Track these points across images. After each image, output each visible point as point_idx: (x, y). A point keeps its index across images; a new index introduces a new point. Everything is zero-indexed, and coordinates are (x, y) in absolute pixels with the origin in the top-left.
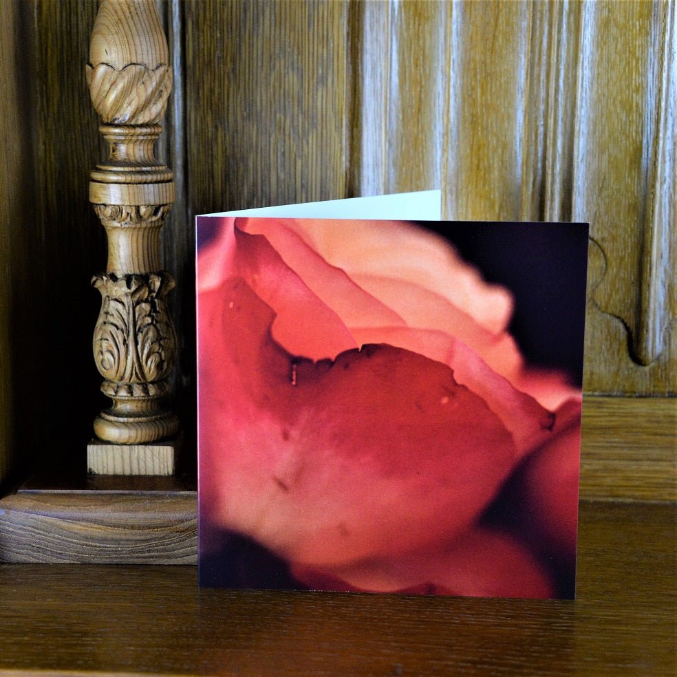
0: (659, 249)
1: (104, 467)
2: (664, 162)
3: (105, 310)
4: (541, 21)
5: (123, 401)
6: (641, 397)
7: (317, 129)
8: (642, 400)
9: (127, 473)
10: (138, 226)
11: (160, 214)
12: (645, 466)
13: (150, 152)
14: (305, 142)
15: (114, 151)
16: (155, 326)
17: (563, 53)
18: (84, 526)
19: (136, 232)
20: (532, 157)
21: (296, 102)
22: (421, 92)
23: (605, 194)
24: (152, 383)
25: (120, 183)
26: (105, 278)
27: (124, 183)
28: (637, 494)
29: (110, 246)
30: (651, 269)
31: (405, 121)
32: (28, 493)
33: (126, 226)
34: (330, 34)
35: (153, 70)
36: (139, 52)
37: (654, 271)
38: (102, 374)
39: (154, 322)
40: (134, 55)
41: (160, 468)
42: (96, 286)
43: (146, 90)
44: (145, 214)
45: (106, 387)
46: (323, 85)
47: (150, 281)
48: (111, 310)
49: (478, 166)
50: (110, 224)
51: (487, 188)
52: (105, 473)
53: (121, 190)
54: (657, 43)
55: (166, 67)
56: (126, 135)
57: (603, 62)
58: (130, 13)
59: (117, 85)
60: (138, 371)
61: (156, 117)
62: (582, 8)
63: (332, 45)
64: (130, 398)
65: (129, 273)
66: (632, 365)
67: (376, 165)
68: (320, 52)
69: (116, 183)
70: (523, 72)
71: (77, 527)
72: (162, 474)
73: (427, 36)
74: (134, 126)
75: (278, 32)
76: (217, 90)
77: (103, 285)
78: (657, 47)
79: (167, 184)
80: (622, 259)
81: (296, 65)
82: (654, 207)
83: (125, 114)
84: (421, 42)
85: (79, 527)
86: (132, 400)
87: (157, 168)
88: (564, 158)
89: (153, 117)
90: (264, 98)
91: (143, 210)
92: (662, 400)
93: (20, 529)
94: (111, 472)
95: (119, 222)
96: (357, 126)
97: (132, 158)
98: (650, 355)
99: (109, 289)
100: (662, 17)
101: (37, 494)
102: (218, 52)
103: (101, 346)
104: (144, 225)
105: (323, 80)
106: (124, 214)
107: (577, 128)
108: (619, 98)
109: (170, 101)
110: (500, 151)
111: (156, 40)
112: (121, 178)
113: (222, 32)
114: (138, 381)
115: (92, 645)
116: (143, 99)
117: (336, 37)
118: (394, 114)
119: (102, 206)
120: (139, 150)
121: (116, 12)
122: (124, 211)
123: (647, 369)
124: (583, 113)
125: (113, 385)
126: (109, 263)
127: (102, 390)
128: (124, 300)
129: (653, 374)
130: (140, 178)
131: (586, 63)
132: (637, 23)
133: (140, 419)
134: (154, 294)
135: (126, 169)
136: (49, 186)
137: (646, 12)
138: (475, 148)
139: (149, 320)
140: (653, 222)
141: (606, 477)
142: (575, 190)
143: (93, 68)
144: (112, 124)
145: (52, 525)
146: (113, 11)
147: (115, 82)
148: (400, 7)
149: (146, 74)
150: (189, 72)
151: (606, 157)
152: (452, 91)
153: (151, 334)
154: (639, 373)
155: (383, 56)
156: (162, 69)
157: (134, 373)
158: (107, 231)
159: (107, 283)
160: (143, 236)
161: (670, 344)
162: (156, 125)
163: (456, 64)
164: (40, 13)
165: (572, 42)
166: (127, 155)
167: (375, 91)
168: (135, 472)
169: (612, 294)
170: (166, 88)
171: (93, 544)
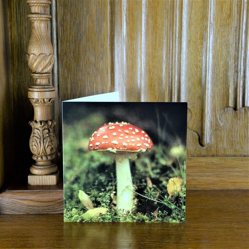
0: (208, 110)
1: (33, 183)
2: (208, 83)
3: (33, 132)
4: (170, 40)
5: (39, 161)
6: (203, 156)
7: (100, 74)
8: (203, 157)
9: (41, 184)
10: (44, 105)
11: (51, 101)
12: (205, 178)
13: (48, 82)
14: (96, 78)
15: (36, 81)
16: (50, 137)
17: (177, 50)
18: (28, 202)
19: (43, 107)
20: (168, 82)
21: (93, 65)
22: (133, 62)
23: (190, 93)
24: (49, 155)
25: (38, 92)
26: (33, 122)
27: (39, 91)
28: (203, 187)
29: (35, 112)
30: (205, 116)
31: (128, 71)
32: (9, 192)
33: (40, 105)
34: (104, 45)
35: (48, 56)
36: (44, 50)
37: (206, 117)
38: (32, 153)
39: (49, 136)
40: (42, 51)
41: (52, 182)
42: (30, 125)
43: (46, 62)
44: (46, 101)
45: (34, 157)
46: (102, 60)
47: (48, 123)
48: (35, 132)
49: (151, 86)
50: (34, 105)
51: (154, 92)
52: (34, 184)
53: (39, 94)
54: (205, 47)
55: (52, 55)
56: (40, 76)
57: (189, 53)
58: (41, 38)
59: (37, 61)
60: (44, 151)
61: (49, 70)
62: (182, 36)
63: (105, 48)
64: (42, 160)
65: (41, 120)
66: (200, 146)
67: (119, 85)
68: (101, 50)
69: (37, 91)
70: (164, 56)
71: (25, 202)
72: (53, 184)
73: (135, 45)
74: (42, 73)
75: (87, 44)
76: (68, 62)
77: (33, 124)
78: (205, 49)
79: (53, 92)
80: (196, 113)
81: (93, 54)
82: (205, 97)
83: (39, 70)
84: (133, 46)
85: (26, 202)
86: (42, 161)
87: (50, 87)
88: (178, 82)
89: (48, 70)
90: (83, 64)
91: (45, 100)
92: (209, 157)
93: (7, 203)
94: (36, 184)
95: (38, 104)
96: (113, 73)
97: (42, 84)
98: (205, 143)
99: (35, 126)
100: (206, 39)
101: (12, 192)
102: (68, 50)
103: (32, 144)
104: (46, 105)
105: (102, 58)
106: (39, 101)
107: (181, 73)
108: (194, 64)
109: (53, 66)
110: (158, 80)
111: (49, 46)
112: (38, 90)
113: (70, 43)
114: (44, 155)
115: (31, 240)
116: (45, 65)
117: (106, 45)
118: (124, 69)
119: (32, 99)
120: (44, 81)
121: (36, 38)
122: (39, 100)
123: (205, 148)
124: (184, 68)
125: (36, 156)
126: (34, 117)
127: (32, 158)
128: (40, 129)
129: (207, 149)
130: (44, 90)
131: (184, 53)
132: (199, 41)
133: (45, 167)
134: (49, 127)
135: (40, 87)
136: (14, 92)
137: (201, 37)
138: (150, 79)
139: (48, 135)
140: (205, 102)
141: (192, 182)
142: (181, 92)
143: (29, 55)
144: (35, 73)
145: (17, 202)
146: (35, 37)
147: (36, 60)
148: (126, 36)
149: (46, 57)
150: (59, 56)
151: (190, 82)
152: (142, 61)
153: (48, 140)
154: (202, 149)
155: (121, 51)
156: (51, 56)
157: (43, 152)
158: (34, 107)
159: (34, 124)
160: (45, 108)
161: (211, 140)
162: (49, 73)
163: (144, 53)
164: (11, 38)
165: (179, 47)
166: (40, 82)
167: (118, 62)
168: (44, 184)
169: (193, 125)
170: (52, 61)
171: (31, 208)
